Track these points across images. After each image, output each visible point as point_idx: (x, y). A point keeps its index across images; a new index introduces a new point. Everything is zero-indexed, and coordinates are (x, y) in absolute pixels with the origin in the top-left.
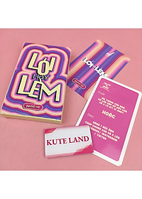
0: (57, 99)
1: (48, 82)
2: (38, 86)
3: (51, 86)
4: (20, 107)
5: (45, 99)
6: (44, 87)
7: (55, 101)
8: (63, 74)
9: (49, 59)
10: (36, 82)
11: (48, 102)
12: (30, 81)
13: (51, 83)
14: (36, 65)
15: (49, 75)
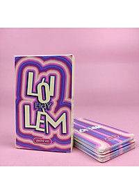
0: (64, 131)
1: (51, 112)
2: (43, 118)
3: (55, 116)
4: (31, 142)
5: (53, 132)
6: (48, 119)
7: (62, 134)
8: (66, 99)
9: (47, 80)
10: (40, 113)
11: (55, 136)
12: (33, 112)
13: (55, 112)
14: (34, 90)
15: (51, 103)
